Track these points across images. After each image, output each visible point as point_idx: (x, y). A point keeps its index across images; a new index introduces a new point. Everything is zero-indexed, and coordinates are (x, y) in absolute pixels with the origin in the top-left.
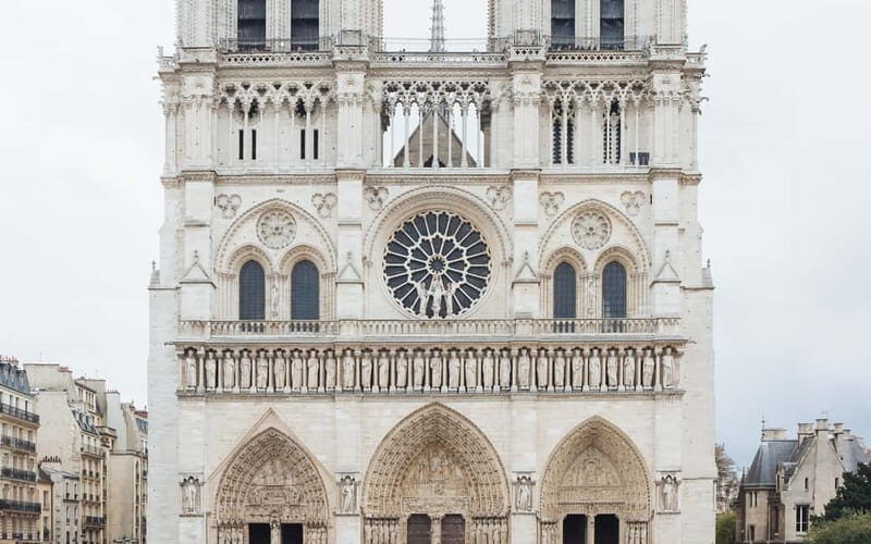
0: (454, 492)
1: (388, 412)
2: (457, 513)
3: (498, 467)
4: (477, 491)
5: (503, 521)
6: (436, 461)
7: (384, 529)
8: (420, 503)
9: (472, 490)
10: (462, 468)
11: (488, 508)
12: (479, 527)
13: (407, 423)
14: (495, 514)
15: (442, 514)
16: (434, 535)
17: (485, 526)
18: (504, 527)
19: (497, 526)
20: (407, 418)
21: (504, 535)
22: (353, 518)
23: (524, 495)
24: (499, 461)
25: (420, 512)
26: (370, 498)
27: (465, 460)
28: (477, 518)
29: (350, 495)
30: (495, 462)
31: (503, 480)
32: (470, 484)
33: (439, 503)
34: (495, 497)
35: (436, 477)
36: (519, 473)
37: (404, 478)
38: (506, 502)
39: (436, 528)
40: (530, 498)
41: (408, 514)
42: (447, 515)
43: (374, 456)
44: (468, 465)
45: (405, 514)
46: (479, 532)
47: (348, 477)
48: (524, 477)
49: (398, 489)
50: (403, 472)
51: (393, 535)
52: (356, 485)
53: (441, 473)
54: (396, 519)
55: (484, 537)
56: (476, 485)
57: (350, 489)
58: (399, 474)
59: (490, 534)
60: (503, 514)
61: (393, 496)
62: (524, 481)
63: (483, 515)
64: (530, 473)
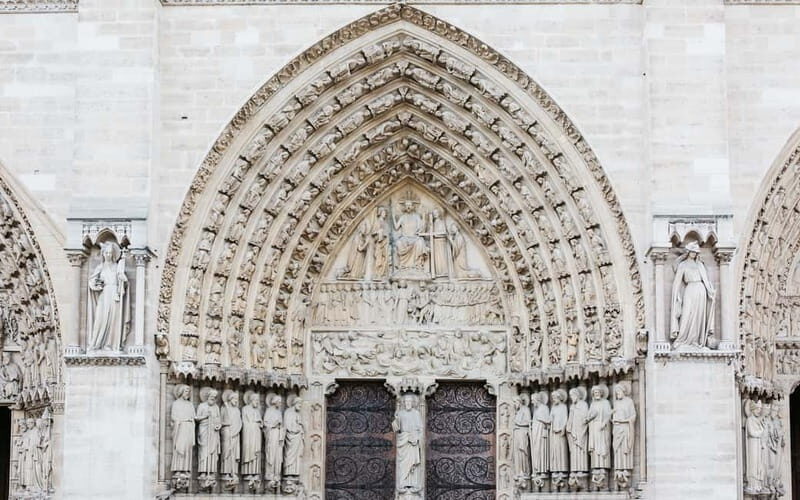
0: (462, 314)
1: (249, 37)
2: (473, 375)
3: (603, 214)
4: (530, 303)
5: (619, 388)
6: (411, 225)
7: (245, 418)
8: (362, 347)
9: (517, 306)
10: (487, 240)
11: (566, 351)
12: (541, 411)
13: (310, 76)
14: (593, 366)
15: (426, 381)
16: (402, 440)
17: (560, 410)
18: (624, 408)
19: (600, 406)
20: (309, 56)
21: (623, 433)
22: (125, 370)
23: (695, 294)
24: (607, 190)
25: (361, 372)
26: (192, 314)
27: (493, 212)
28: (534, 387)
29: (112, 294)
30: (593, 195)
31: (617, 252)
32: (510, 288)
33: (418, 345)
34: (590, 312)
35: (411, 270)
36: (675, 220)
37: (315, 268)
38: (628, 325)
39: (410, 421)
40: (715, 303)
41: (328, 380)
42: (443, 385)
43: (204, 175)
44: (502, 228)
45: (320, 380)
46: (537, 427)
47: (108, 236)
48: (693, 236)
49: (295, 303)
50: (311, 249)
51: (275, 437)
52: (132, 263)
53: (425, 257)
54: (288, 391)
55: (557, 442)
56: (529, 286)
57: (111, 274)
58: (298, 254)
59: (577, 432)
60: (621, 363)
61: (278, 321)
62: (692, 246)
63: (554, 372)
64: (711, 220)
